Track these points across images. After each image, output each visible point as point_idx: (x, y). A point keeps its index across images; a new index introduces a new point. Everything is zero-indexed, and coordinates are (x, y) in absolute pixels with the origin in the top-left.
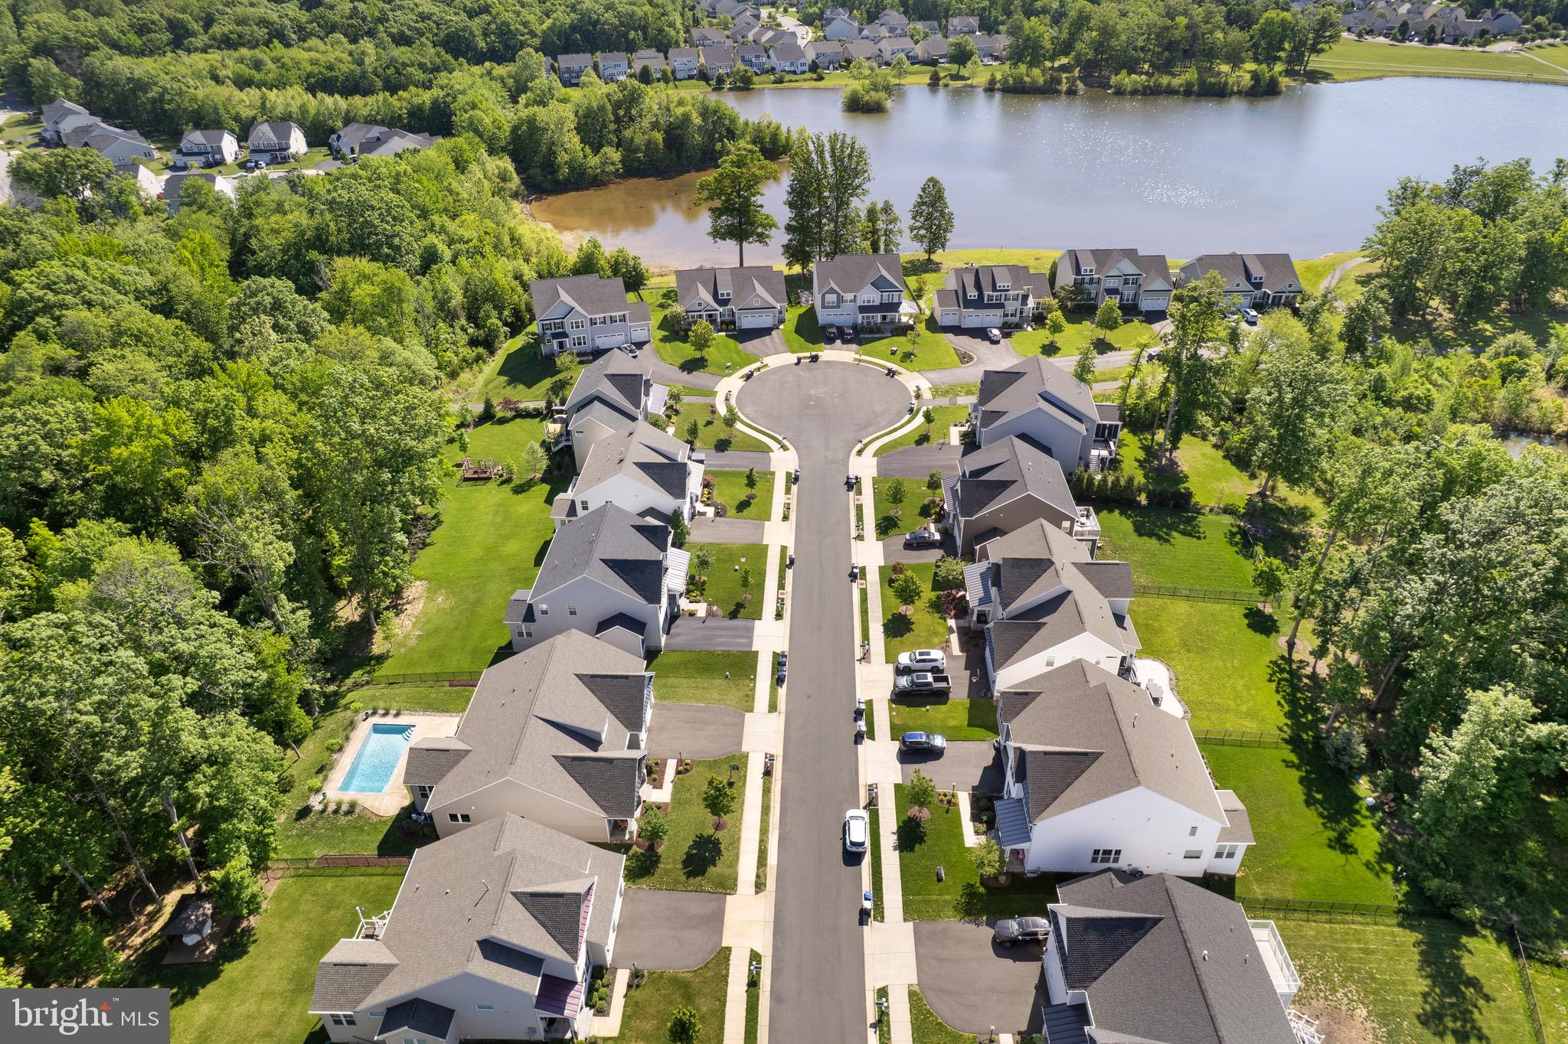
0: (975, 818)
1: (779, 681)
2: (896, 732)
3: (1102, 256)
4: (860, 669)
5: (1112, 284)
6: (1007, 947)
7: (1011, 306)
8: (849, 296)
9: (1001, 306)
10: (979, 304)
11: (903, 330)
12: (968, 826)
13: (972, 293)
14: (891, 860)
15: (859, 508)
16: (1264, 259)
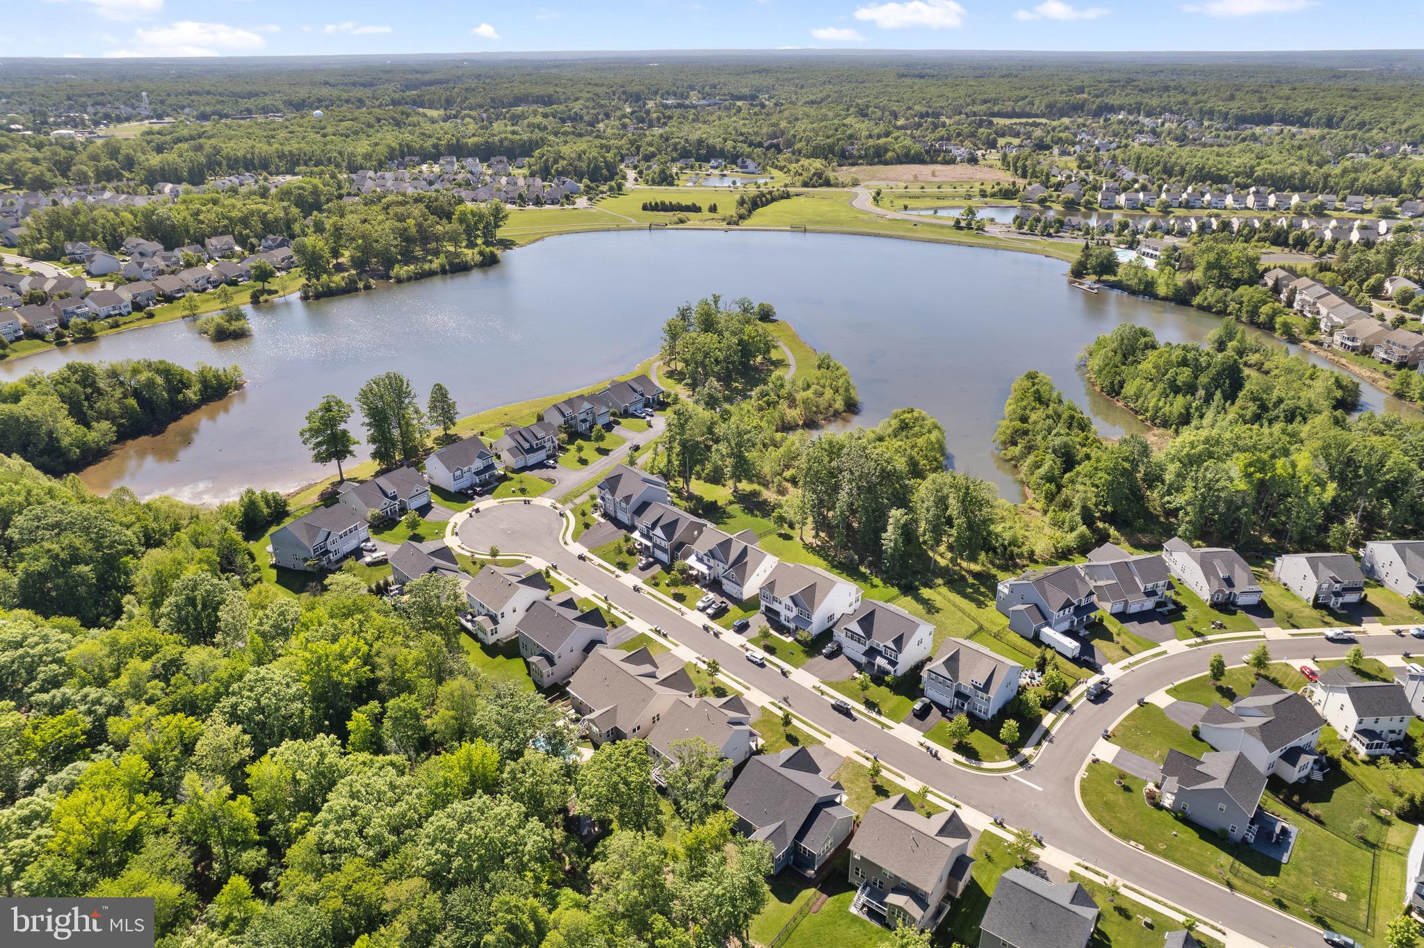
0: (782, 634)
1: (665, 636)
2: (727, 627)
3: (570, 402)
4: (685, 617)
5: (583, 417)
6: (831, 656)
7: (548, 445)
8: (465, 469)
9: (543, 447)
10: (531, 450)
11: (504, 478)
12: (782, 637)
13: (526, 446)
14: (773, 658)
15: (599, 565)
16: (637, 379)
